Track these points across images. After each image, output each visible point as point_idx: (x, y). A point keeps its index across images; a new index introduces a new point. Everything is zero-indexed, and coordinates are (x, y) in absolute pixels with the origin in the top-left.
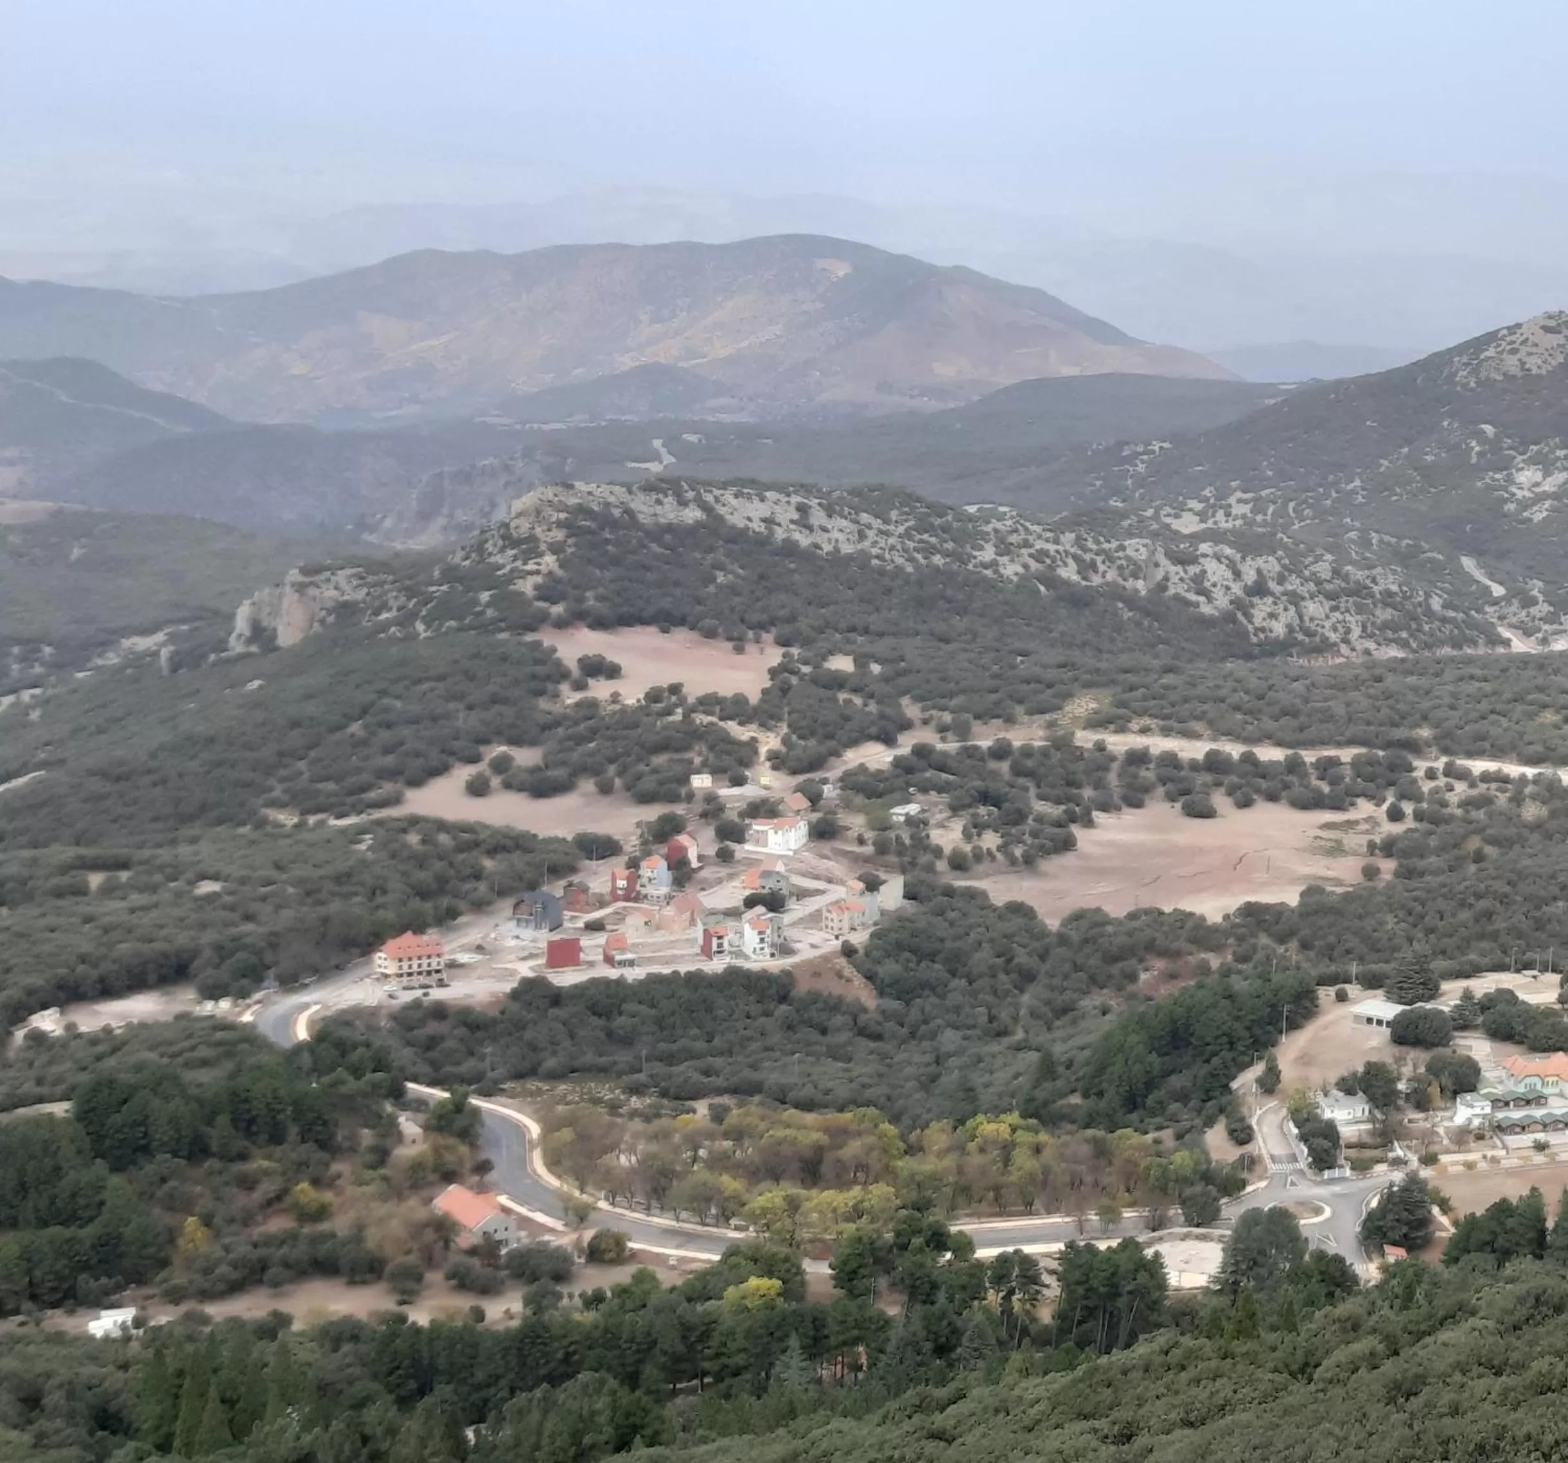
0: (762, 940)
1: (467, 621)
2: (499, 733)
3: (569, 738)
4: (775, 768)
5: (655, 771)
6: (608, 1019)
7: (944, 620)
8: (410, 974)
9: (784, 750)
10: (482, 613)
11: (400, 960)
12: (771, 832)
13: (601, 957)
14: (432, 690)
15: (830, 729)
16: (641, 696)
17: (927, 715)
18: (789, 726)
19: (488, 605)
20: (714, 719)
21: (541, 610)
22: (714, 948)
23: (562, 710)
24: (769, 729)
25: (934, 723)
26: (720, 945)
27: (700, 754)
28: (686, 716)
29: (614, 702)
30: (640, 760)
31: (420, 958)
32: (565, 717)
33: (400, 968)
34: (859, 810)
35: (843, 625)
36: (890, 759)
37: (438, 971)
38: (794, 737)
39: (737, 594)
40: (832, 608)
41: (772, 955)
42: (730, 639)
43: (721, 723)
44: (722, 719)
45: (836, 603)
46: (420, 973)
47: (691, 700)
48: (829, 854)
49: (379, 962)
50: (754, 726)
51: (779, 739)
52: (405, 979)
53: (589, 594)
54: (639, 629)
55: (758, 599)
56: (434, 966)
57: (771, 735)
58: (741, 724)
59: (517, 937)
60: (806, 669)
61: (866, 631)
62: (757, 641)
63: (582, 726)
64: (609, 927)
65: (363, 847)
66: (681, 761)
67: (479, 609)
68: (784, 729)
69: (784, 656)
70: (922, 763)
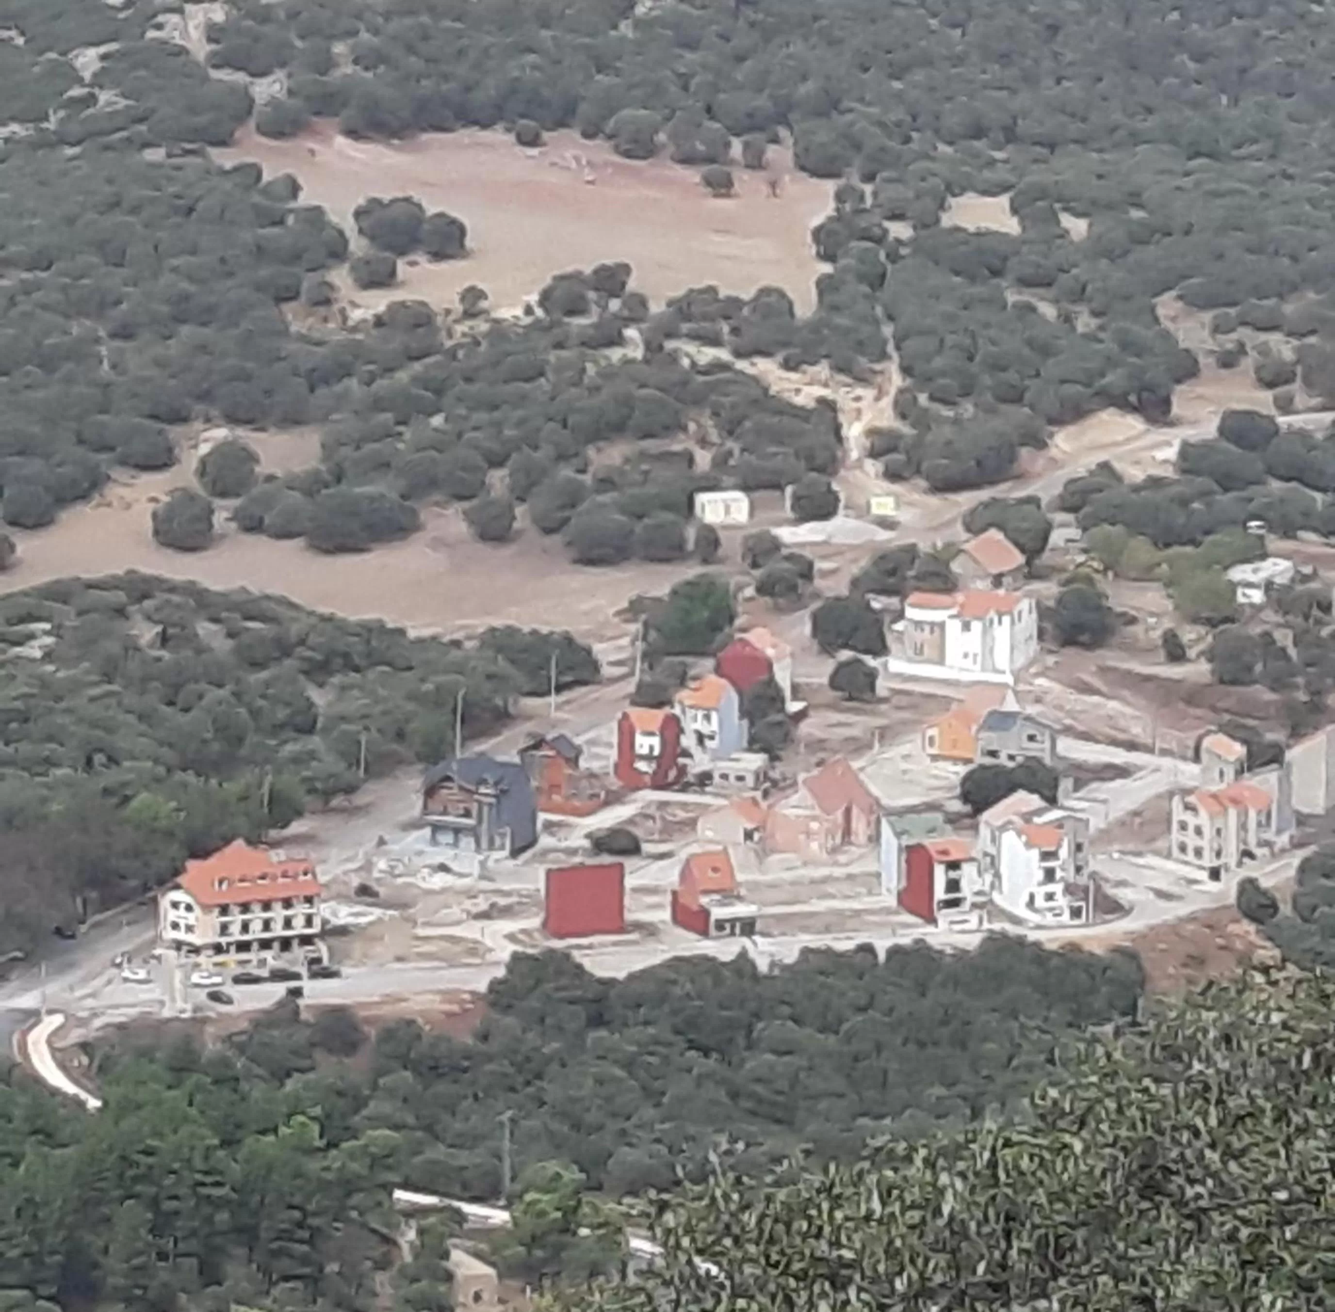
0: (1050, 875)
1: (51, 125)
2: (205, 396)
3: (378, 405)
4: (893, 475)
5: (606, 483)
6: (725, 1059)
7: (1196, 104)
8: (244, 947)
9: (906, 429)
10: (91, 100)
11: (224, 910)
12: (953, 627)
13: (666, 915)
14: (27, 289)
15: (1011, 376)
16: (533, 298)
17: (1229, 341)
18: (906, 370)
19: (99, 80)
20: (724, 354)
21: (232, 88)
22: (940, 893)
23: (343, 336)
24: (862, 380)
25: (1248, 363)
26: (953, 886)
27: (703, 442)
28: (653, 347)
29: (469, 314)
30: (562, 457)
31: (267, 906)
32: (357, 351)
33: (224, 929)
34: (1146, 575)
35: (952, 121)
36: (1171, 453)
37: (306, 940)
38: (923, 399)
39: (691, 45)
40: (919, 76)
41: (1076, 913)
42: (687, 160)
43: (742, 365)
44: (739, 354)
45: (927, 62)
46: (265, 944)
47: (656, 308)
48: (1097, 683)
49: (172, 915)
50: (822, 370)
51: (887, 402)
52: (233, 957)
53: (339, 48)
54: (466, 135)
55: (740, 59)
56: (299, 928)
57: (868, 393)
58: (789, 365)
59: (443, 868)
60: (899, 230)
61: (1010, 135)
62: (756, 162)
63: (402, 376)
64: (647, 848)
65: (33, 650)
66: (666, 456)
67: (76, 92)
68: (896, 380)
69: (840, 197)
70: (1255, 462)
